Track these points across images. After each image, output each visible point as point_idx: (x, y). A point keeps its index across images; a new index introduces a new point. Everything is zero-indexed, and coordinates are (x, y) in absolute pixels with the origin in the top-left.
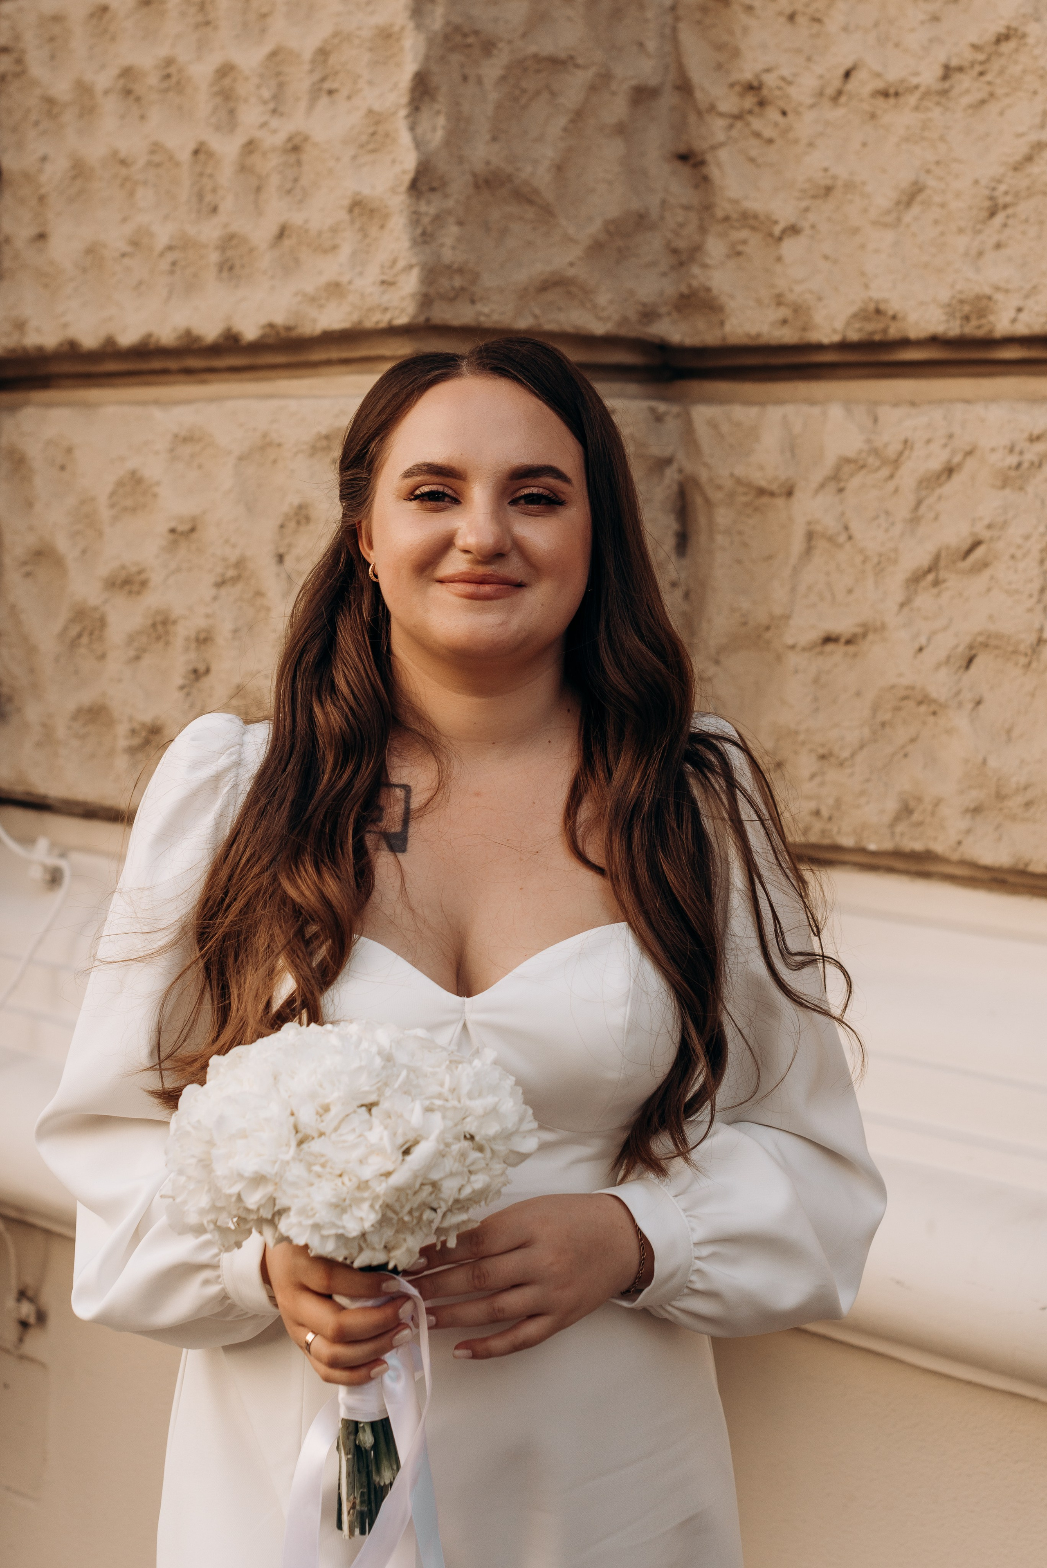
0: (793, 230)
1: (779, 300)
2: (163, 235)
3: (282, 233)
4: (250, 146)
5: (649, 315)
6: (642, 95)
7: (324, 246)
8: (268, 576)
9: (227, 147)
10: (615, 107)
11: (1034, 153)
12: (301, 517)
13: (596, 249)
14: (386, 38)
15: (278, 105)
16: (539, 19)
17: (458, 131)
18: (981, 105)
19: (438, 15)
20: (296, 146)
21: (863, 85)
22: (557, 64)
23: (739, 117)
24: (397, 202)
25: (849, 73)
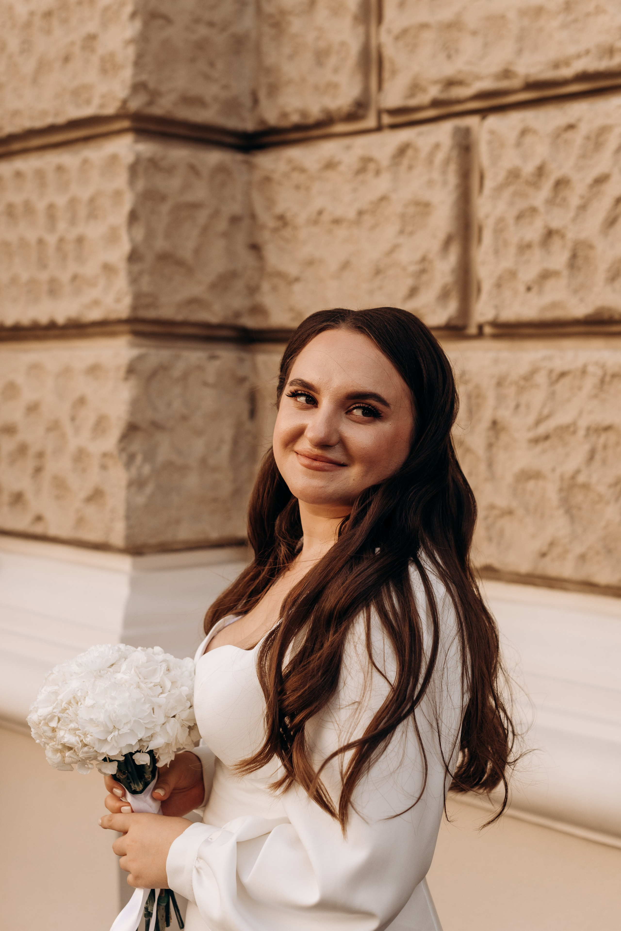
0: (297, 279)
1: (291, 309)
2: (24, 276)
3: (75, 278)
4: (61, 240)
5: (238, 315)
6: (235, 220)
7: (92, 283)
8: (68, 427)
9: (52, 240)
10: (222, 225)
11: (394, 248)
12: (82, 401)
13: (213, 286)
14: (118, 194)
15: (73, 221)
16: (186, 187)
17: (150, 235)
18: (373, 227)
19: (141, 185)
20: (80, 240)
21: (326, 217)
22: (195, 206)
23: (275, 230)
24: (122, 266)
25: (320, 213)
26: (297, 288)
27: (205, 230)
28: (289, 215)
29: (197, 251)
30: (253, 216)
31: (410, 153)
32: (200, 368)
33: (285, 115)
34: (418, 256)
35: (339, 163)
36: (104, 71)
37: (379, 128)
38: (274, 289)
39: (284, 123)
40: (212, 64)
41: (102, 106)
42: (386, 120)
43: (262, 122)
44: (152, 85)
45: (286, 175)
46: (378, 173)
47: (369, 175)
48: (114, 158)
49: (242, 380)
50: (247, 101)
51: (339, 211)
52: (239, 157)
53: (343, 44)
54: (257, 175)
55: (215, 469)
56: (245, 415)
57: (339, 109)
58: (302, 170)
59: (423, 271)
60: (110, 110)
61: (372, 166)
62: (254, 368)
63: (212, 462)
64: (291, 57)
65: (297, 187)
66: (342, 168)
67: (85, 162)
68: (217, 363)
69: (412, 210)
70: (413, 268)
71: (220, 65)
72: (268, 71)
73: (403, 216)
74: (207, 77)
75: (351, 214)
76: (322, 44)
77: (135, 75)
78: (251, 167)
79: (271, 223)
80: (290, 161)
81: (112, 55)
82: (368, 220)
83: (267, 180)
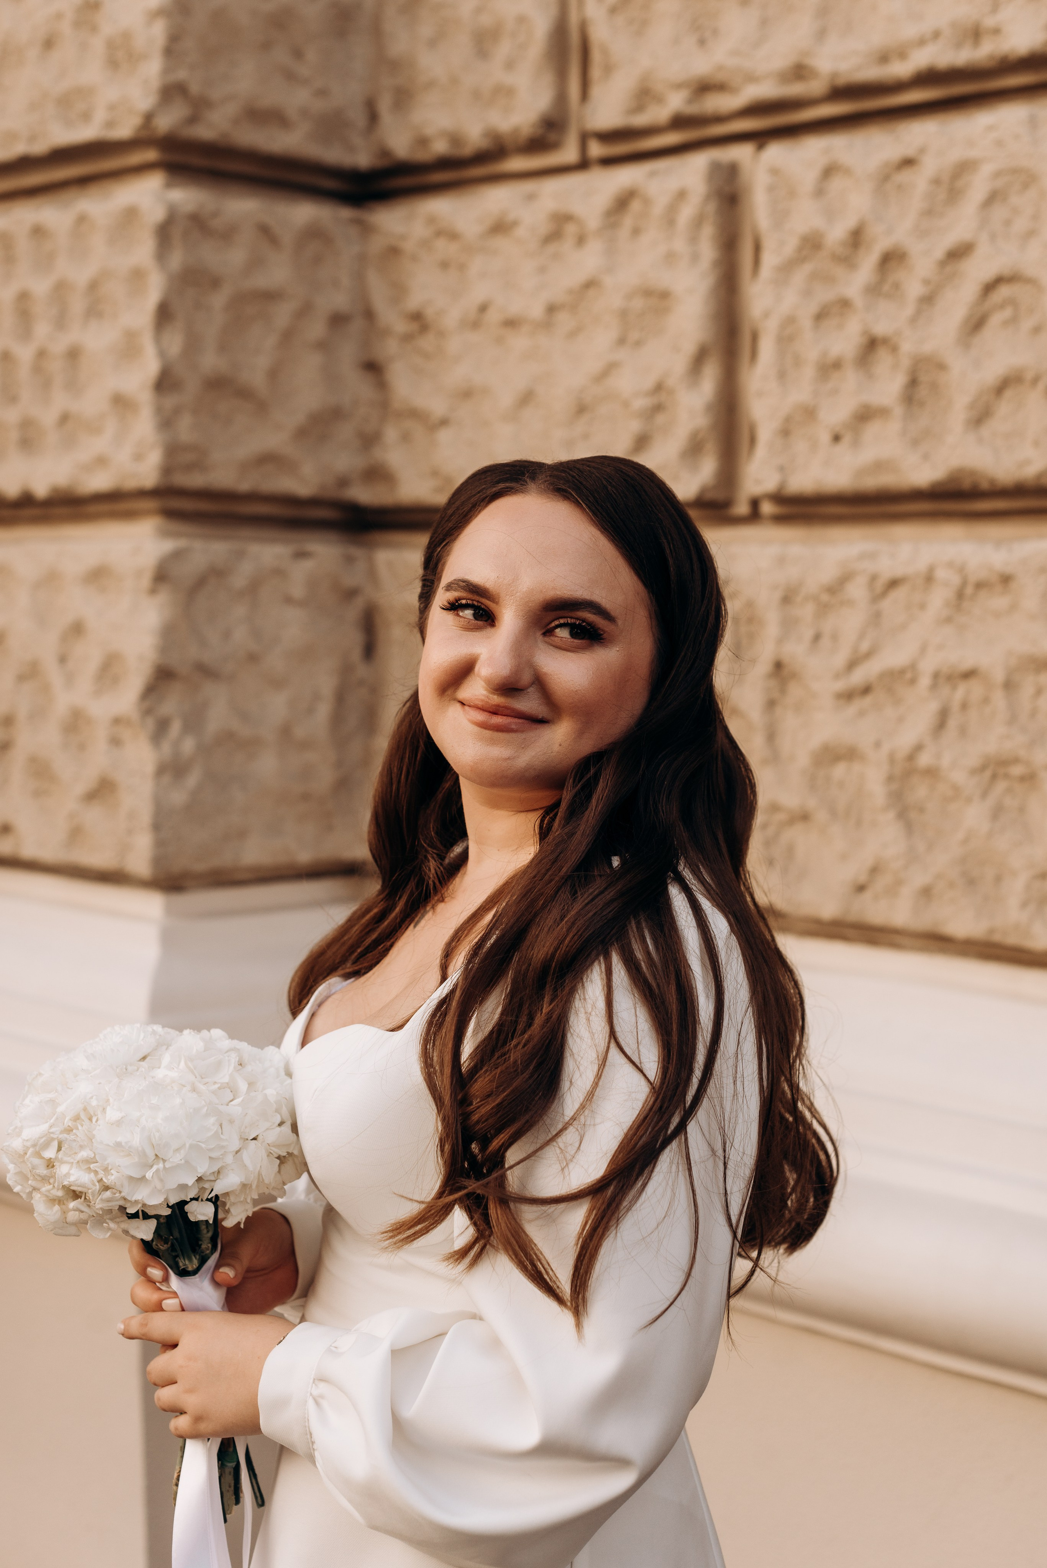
0: (444, 422)
1: (435, 473)
3: (65, 419)
4: (41, 354)
5: (343, 482)
6: (338, 320)
7: (94, 428)
8: (54, 674)
9: (25, 354)
10: (316, 329)
11: (609, 369)
12: (77, 629)
13: (301, 434)
14: (137, 275)
15: (61, 322)
16: (255, 263)
17: (192, 345)
18: (573, 334)
19: (177, 259)
20: (74, 354)
21: (493, 317)
22: (270, 296)
23: (408, 338)
24: (145, 398)
25: (483, 308)
26: (444, 436)
27: (287, 337)
28: (429, 312)
29: (273, 374)
30: (369, 315)
31: (636, 206)
32: (279, 573)
33: (423, 141)
34: (649, 383)
35: (515, 224)
36: (113, 64)
37: (583, 165)
38: (406, 438)
39: (422, 156)
40: (298, 54)
41: (110, 124)
42: (596, 150)
43: (385, 153)
44: (195, 88)
45: (426, 244)
46: (581, 240)
47: (567, 245)
48: (131, 214)
49: (351, 594)
50: (358, 117)
51: (516, 306)
52: (346, 213)
53: (522, 20)
54: (377, 244)
55: (305, 745)
56: (356, 654)
57: (516, 131)
58: (453, 236)
59: (658, 408)
60: (124, 131)
61: (571, 229)
62: (372, 574)
63: (300, 732)
64: (433, 43)
65: (444, 265)
66: (521, 232)
67: (82, 219)
68: (307, 565)
69: (638, 304)
70: (640, 403)
71: (312, 55)
72: (395, 66)
73: (623, 314)
74: (290, 76)
75: (537, 311)
76: (486, 20)
77: (166, 71)
78: (366, 229)
79: (400, 326)
80: (431, 220)
81: (127, 36)
82: (565, 321)
83: (394, 252)
